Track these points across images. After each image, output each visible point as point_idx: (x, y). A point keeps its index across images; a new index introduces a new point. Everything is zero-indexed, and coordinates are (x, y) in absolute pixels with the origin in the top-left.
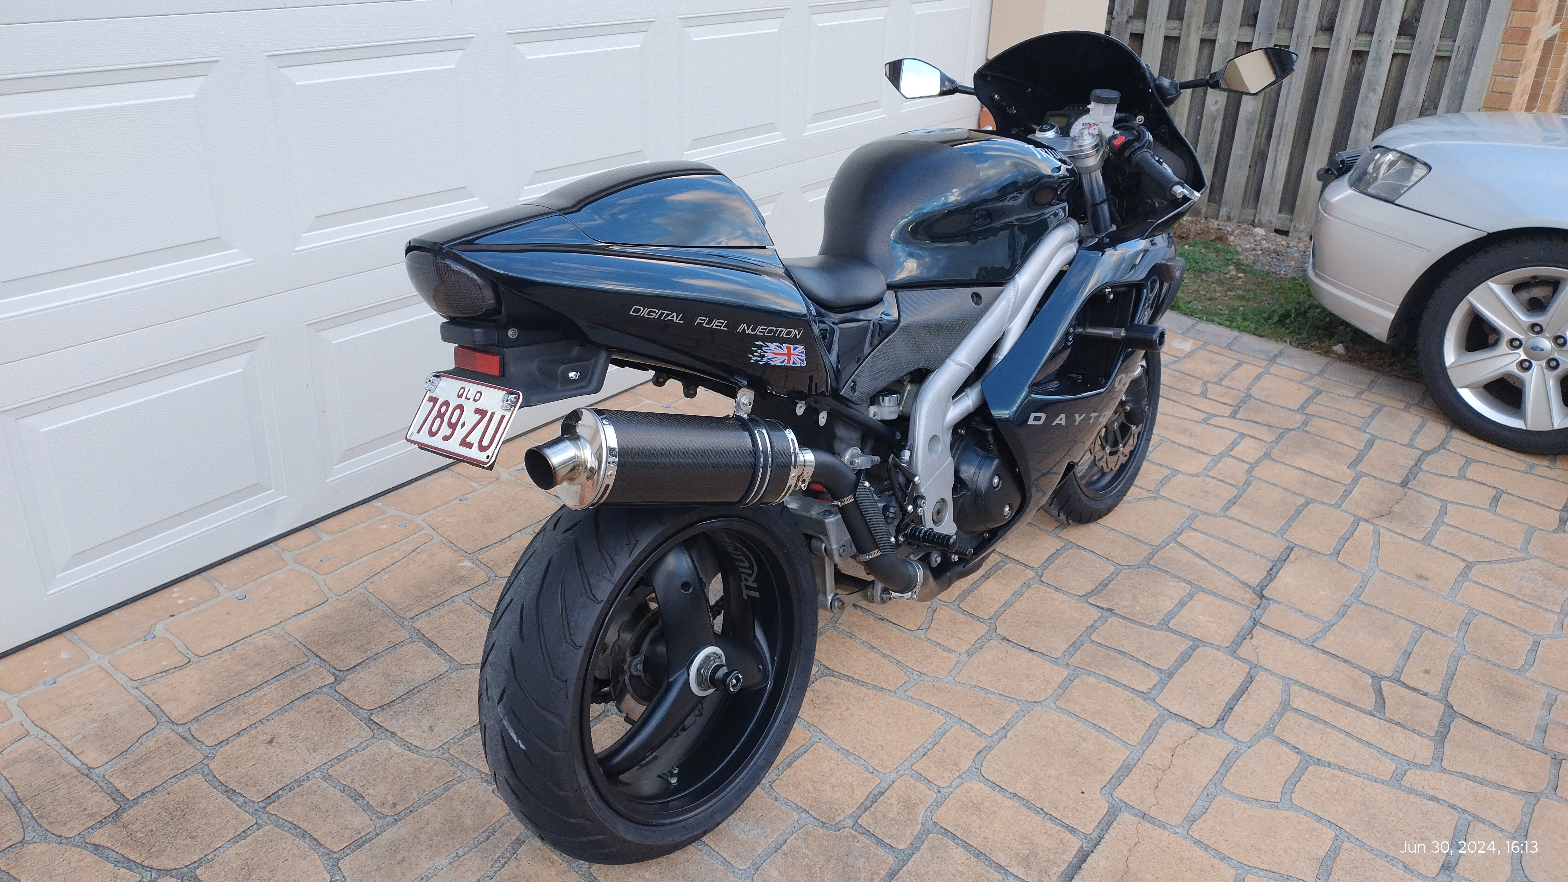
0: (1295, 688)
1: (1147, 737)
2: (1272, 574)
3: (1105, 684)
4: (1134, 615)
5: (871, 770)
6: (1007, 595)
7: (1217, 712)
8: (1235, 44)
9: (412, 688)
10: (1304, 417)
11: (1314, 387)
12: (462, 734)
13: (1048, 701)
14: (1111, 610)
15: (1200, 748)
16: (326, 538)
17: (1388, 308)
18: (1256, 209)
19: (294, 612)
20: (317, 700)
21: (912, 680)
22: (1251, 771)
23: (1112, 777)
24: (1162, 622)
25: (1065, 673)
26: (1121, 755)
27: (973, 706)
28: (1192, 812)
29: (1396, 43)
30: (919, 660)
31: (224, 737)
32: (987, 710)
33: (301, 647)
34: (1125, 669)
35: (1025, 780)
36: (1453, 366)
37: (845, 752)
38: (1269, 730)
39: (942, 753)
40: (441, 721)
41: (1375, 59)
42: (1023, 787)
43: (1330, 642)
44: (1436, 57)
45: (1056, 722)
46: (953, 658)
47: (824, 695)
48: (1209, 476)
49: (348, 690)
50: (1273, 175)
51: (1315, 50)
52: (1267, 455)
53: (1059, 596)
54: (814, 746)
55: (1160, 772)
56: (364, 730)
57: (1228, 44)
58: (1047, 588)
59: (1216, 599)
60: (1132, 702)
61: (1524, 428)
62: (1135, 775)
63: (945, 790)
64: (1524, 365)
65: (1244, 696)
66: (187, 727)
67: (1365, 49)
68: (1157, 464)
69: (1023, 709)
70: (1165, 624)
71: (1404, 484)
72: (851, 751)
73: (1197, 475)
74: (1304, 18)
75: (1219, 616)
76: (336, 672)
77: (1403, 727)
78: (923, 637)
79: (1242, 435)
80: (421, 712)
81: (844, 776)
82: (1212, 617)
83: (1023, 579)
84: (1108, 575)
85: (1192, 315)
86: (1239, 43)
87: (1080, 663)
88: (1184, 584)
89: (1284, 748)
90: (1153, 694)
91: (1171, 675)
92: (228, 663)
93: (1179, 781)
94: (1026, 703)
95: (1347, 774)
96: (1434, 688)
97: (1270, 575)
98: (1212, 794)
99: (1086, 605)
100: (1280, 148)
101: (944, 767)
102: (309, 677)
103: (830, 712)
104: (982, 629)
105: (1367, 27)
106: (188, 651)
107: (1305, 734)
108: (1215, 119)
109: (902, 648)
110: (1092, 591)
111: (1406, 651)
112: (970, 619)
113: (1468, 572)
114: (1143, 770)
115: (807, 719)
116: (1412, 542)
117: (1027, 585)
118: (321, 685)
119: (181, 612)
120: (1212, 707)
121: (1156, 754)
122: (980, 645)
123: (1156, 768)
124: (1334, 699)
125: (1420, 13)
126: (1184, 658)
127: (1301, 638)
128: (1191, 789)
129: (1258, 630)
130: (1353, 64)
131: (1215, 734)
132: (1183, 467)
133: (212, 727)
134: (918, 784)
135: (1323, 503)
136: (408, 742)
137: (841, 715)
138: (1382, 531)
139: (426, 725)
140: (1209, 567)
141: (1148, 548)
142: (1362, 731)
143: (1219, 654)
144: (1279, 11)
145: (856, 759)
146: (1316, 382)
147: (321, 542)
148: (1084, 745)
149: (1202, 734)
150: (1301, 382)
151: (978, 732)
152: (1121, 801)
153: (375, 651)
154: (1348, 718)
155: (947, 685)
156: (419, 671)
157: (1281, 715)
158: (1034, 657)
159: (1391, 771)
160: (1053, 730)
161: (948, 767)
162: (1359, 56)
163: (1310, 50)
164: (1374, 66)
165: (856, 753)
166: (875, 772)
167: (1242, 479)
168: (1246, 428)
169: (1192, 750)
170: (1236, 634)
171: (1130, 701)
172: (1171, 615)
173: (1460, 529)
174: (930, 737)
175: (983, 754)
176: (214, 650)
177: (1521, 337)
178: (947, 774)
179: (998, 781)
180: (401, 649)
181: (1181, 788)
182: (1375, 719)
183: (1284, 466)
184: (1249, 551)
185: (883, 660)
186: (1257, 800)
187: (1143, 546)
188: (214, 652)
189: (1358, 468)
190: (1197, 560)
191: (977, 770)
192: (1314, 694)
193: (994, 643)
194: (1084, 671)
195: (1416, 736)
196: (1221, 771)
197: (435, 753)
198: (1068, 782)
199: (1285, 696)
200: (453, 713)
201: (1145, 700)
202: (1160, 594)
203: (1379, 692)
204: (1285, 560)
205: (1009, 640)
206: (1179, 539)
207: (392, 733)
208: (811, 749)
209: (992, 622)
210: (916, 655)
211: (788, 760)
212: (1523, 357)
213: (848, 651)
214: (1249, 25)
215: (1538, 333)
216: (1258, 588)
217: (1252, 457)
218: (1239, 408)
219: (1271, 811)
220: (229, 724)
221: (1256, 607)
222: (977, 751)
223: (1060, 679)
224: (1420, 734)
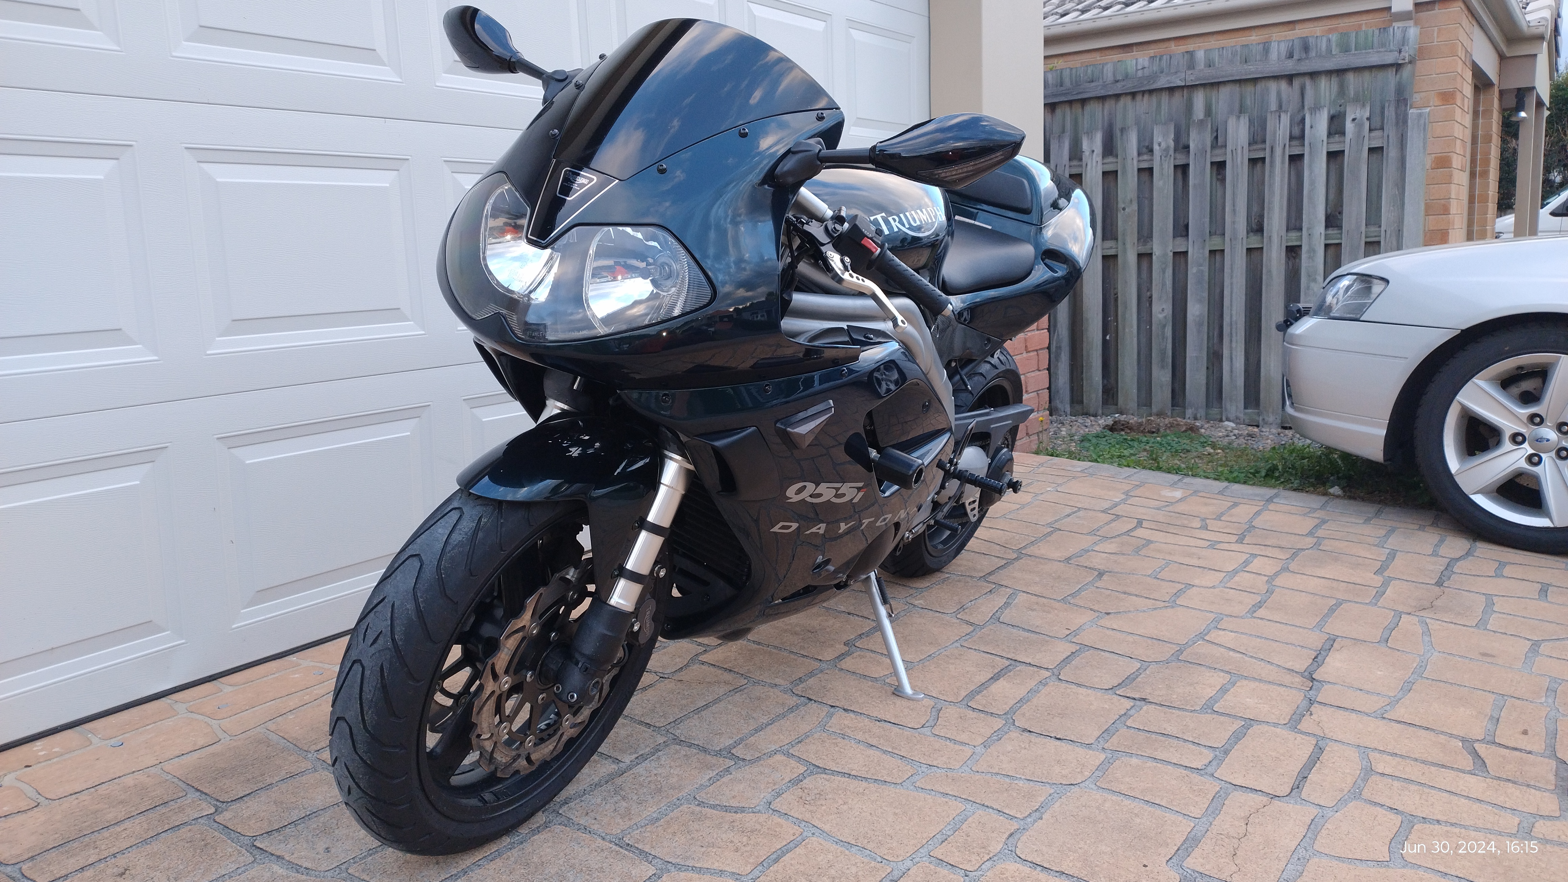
0: (1373, 755)
1: (1211, 809)
2: (1318, 659)
3: (1150, 764)
4: (1171, 703)
5: (879, 859)
6: (1022, 692)
7: (1289, 782)
8: (1171, 254)
9: (308, 813)
10: (1315, 540)
11: (1318, 518)
12: (366, 854)
13: (1087, 782)
14: (1144, 700)
15: (1278, 815)
16: (229, 689)
17: (1379, 426)
18: (1221, 407)
19: (178, 753)
20: (190, 830)
21: (920, 772)
22: (1346, 833)
23: (1178, 849)
24: (1205, 707)
25: (1102, 756)
26: (1185, 827)
27: (997, 792)
28: (1285, 875)
29: (1326, 235)
30: (927, 753)
31: (63, 873)
32: (1015, 794)
33: (180, 783)
34: (1171, 749)
35: (1071, 858)
36: (1459, 472)
37: (846, 844)
38: (1356, 793)
39: (965, 837)
40: (340, 842)
41: (1309, 252)
42: (1071, 865)
43: (1400, 712)
44: (1366, 243)
45: (1100, 801)
46: (968, 751)
47: (816, 791)
48: (1225, 587)
49: (229, 819)
50: (1231, 371)
51: (1249, 250)
52: (1285, 569)
53: (1081, 690)
54: (807, 841)
55: (1236, 841)
56: (243, 855)
57: (1165, 255)
58: (1067, 685)
59: (1261, 684)
60: (1186, 778)
61: (1551, 525)
62: (1206, 845)
63: (974, 874)
64: (1534, 460)
65: (1317, 765)
66: (17, 866)
67: (1298, 243)
68: (1168, 581)
69: (1058, 792)
70: (1209, 707)
71: (1439, 583)
72: (853, 842)
73: (1214, 587)
74: (1234, 223)
75: (1269, 698)
76: (218, 803)
77: (1515, 783)
78: (929, 733)
79: (1254, 556)
80: (317, 835)
81: (846, 867)
82: (1261, 699)
83: (1038, 679)
84: (1134, 670)
85: (1177, 473)
86: (1175, 253)
87: (1118, 747)
88: (1222, 674)
89: (1378, 809)
90: (1210, 770)
91: (1226, 752)
92: (86, 803)
93: (1261, 847)
94: (1060, 786)
95: (1463, 830)
96: (1537, 745)
97: (1317, 662)
98: (1304, 858)
99: (1115, 696)
100: (1234, 345)
101: (969, 850)
102: (183, 809)
103: (824, 808)
104: (998, 723)
105: (1295, 223)
106: (38, 796)
107: (1400, 795)
108: (1164, 326)
109: (905, 744)
110: (1119, 685)
111: (1492, 717)
112: (983, 715)
113: (1537, 648)
114: (1214, 840)
115: (796, 815)
116: (1465, 628)
117: (1043, 683)
118: (196, 816)
119: (39, 762)
120: (1281, 777)
121: (1226, 822)
122: (998, 736)
123: (1228, 836)
124: (1424, 762)
125: (1342, 206)
126: (1237, 737)
127: (1367, 711)
128: (1277, 854)
129: (1315, 708)
130: (1289, 259)
131: (1292, 802)
132: (1196, 582)
133: (49, 865)
134: (938, 869)
135: (1357, 602)
136: (297, 865)
137: (838, 809)
138: (1428, 620)
139: (321, 846)
140: (1247, 659)
141: (1174, 646)
142: (1467, 789)
143: (1278, 730)
144: (1208, 219)
145: (859, 850)
146: (1320, 514)
147: (222, 693)
148: (1138, 820)
149: (1276, 802)
150: (1304, 515)
151: (1006, 816)
152: (1194, 871)
153: (269, 781)
154: (1446, 779)
155: (963, 775)
156: (320, 797)
157: (1365, 780)
158: (1063, 744)
159: (1516, 825)
160: (1098, 808)
161: (975, 850)
162: (1293, 251)
163: (1245, 251)
164: (1309, 258)
165: (859, 845)
166: (884, 861)
167: (1264, 588)
168: (1256, 550)
169: (1268, 818)
170: (1293, 712)
171: (1184, 777)
172: (1213, 700)
173: (1514, 615)
174: (949, 824)
175: (1016, 836)
176: (72, 792)
177: (1523, 430)
178: (974, 858)
179: (1038, 860)
180: (301, 778)
181: (1265, 854)
182: (1479, 777)
183: (1305, 577)
184: (1287, 644)
185: (884, 756)
186: (1361, 860)
187: (1169, 645)
188: (71, 795)
189: (1386, 574)
190: (1231, 653)
191: (1010, 851)
192: (1398, 759)
193: (1014, 734)
194: (1124, 754)
195: (1533, 791)
196: (1309, 835)
197: (329, 874)
198: (1125, 857)
199: (1364, 763)
200: (357, 834)
201: (1202, 775)
202: (1197, 683)
203: (1475, 754)
204: (1330, 649)
205: (1030, 731)
206: (1207, 638)
207: (278, 857)
208: (803, 843)
209: (1009, 716)
210: (923, 749)
211: (774, 856)
212: (1531, 451)
213: (842, 750)
214: (1181, 236)
215: (1538, 424)
216: (1306, 674)
217: (1270, 570)
218: (1245, 536)
219: (1381, 870)
220: (72, 861)
221: (1308, 689)
222: (1008, 833)
223: (1098, 763)
224: (1539, 789)
